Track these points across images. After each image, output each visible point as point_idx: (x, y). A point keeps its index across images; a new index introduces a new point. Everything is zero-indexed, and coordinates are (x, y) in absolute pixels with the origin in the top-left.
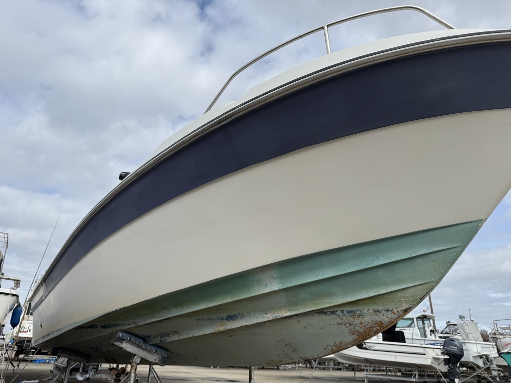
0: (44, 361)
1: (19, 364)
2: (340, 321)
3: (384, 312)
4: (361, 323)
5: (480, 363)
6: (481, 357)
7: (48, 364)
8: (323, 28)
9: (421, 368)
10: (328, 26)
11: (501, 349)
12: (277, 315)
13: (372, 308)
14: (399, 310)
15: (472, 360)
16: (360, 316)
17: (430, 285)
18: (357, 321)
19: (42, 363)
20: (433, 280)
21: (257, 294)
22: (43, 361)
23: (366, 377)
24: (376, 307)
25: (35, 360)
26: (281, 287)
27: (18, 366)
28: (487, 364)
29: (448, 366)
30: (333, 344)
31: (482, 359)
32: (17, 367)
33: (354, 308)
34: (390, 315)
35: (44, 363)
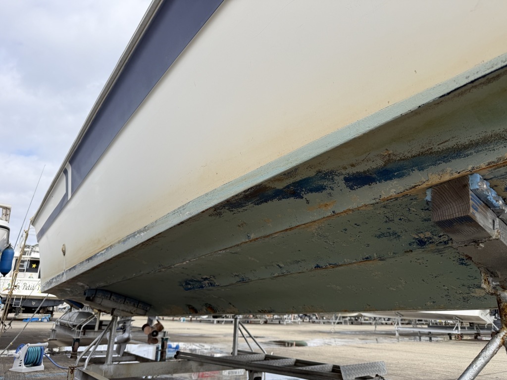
0: (37, 320)
1: (11, 322)
7: (41, 323)
9: (462, 319)
19: (34, 321)
22: (35, 320)
23: (397, 331)
25: (26, 319)
27: (10, 324)
29: (494, 317)
32: (8, 326)
35: (36, 321)
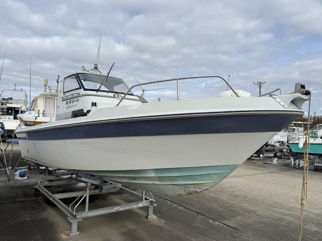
2: (180, 188)
3: (198, 188)
4: (189, 190)
5: (278, 145)
6: (279, 142)
8: (177, 79)
10: (179, 79)
11: (289, 141)
12: (154, 182)
13: (193, 186)
14: (204, 189)
15: (273, 144)
16: (189, 188)
17: (217, 183)
18: (187, 189)
19: (16, 143)
20: (218, 181)
21: (146, 176)
24: (195, 186)
26: (156, 176)
28: (281, 145)
30: (178, 193)
31: (279, 143)
33: (186, 185)
34: (200, 190)
